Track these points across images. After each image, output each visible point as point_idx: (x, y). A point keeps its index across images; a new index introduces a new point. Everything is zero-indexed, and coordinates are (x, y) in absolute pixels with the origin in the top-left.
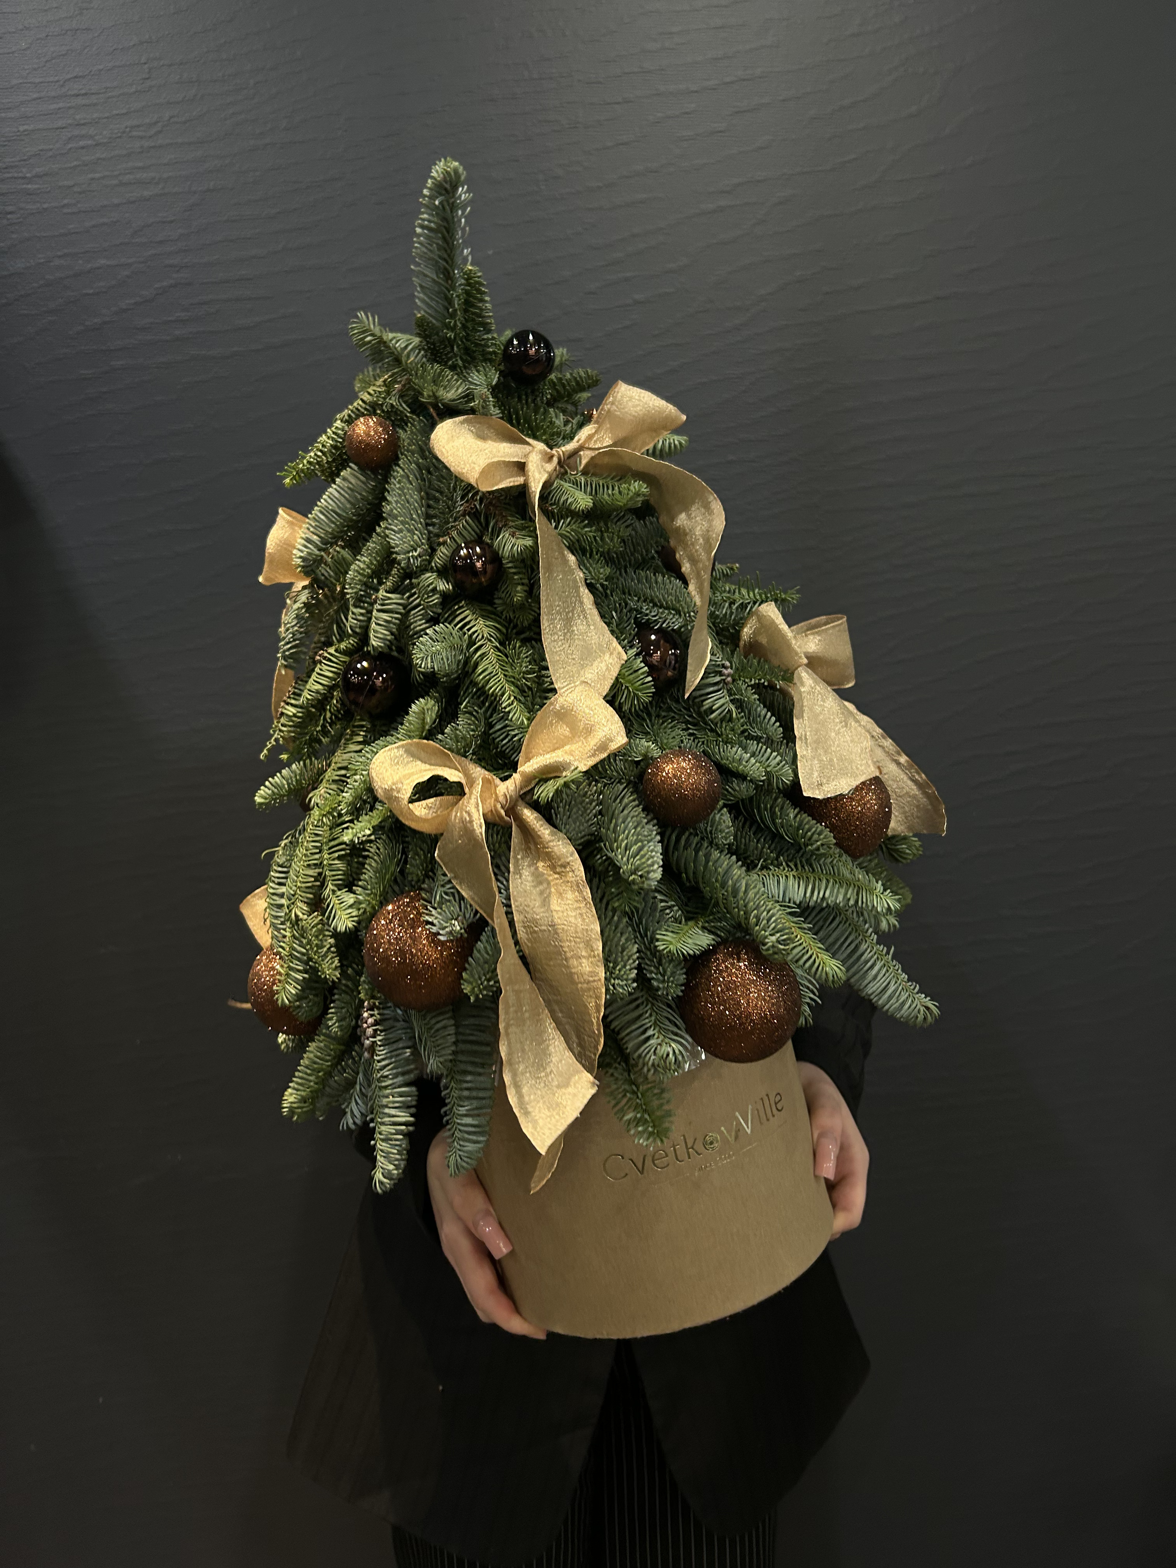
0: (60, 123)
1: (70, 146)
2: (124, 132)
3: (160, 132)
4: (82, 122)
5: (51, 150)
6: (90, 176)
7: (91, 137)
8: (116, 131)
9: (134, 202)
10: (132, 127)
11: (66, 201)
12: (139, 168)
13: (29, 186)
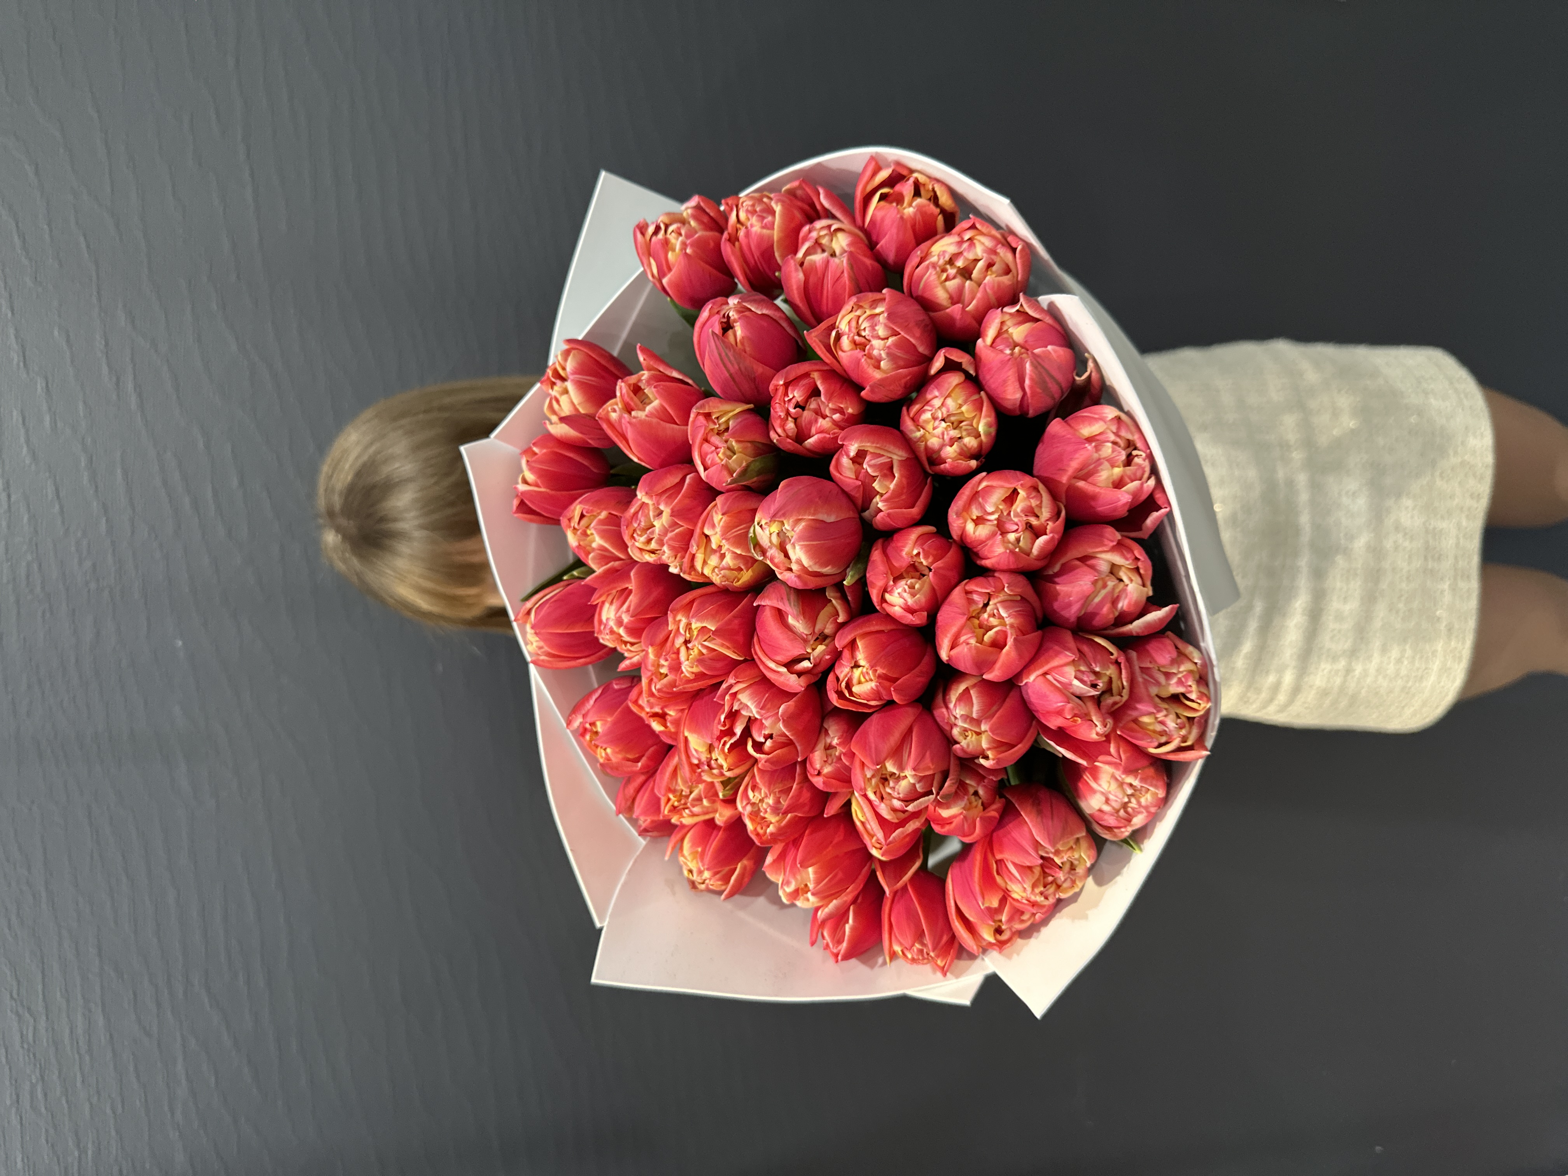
0: (15, 1121)
1: (43, 1110)
2: (29, 1050)
3: (29, 1009)
4: (14, 1097)
5: (47, 1131)
6: (79, 1084)
7: (33, 1086)
8: (27, 1058)
9: (111, 1036)
10: (22, 1042)
11: (109, 1111)
12: (71, 1032)
13: (90, 1153)
